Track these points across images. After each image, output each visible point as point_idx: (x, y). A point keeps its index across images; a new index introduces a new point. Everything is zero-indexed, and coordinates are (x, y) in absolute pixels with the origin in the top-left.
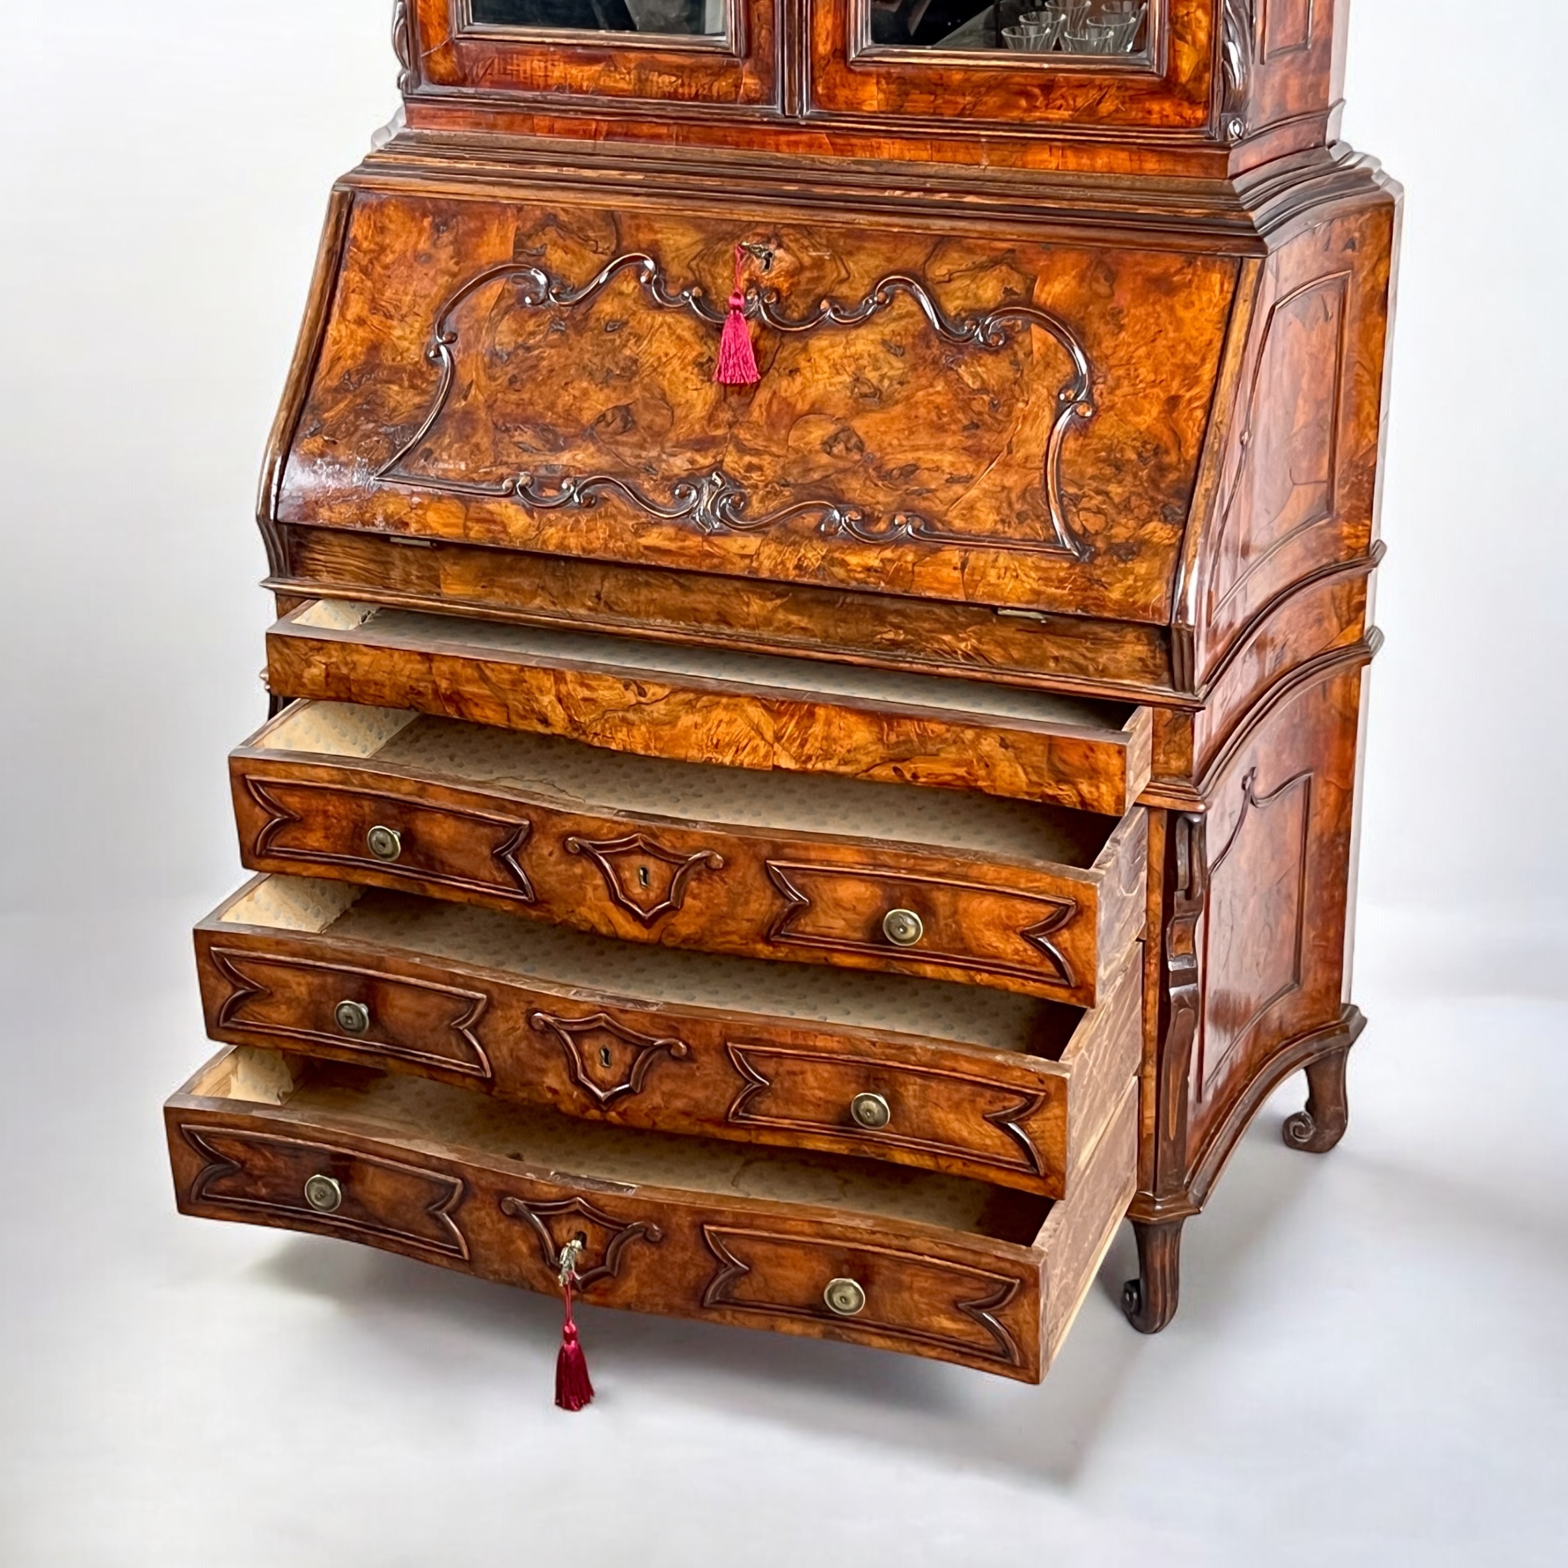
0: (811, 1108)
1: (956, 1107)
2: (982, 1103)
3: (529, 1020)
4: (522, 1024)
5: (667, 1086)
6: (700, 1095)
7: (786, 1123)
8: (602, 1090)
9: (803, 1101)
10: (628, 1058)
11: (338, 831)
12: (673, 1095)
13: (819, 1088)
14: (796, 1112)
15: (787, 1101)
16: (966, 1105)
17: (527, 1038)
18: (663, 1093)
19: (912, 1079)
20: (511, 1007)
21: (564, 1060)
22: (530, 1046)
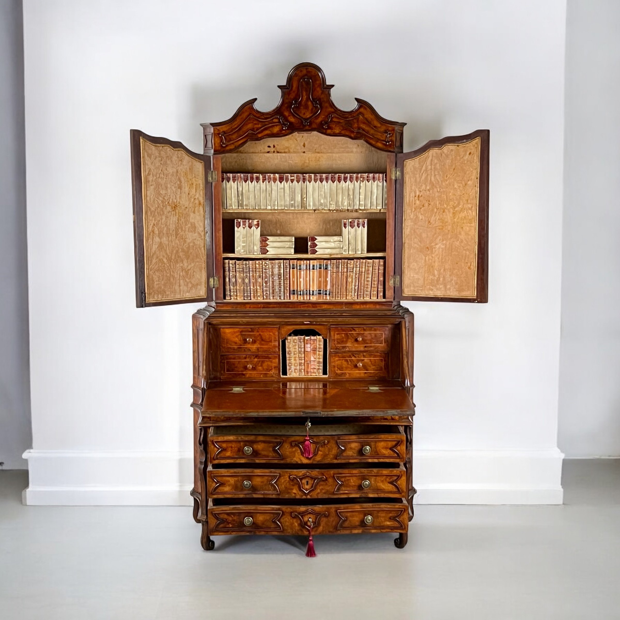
0: (351, 487)
1: (382, 481)
2: (388, 479)
3: (289, 478)
4: (288, 479)
5: (321, 487)
6: (328, 488)
7: (346, 492)
8: (306, 491)
9: (350, 486)
10: (312, 482)
11: (234, 451)
12: (322, 489)
13: (353, 483)
14: (348, 489)
15: (347, 487)
16: (384, 481)
17: (289, 482)
18: (320, 489)
19: (372, 477)
20: (285, 475)
21: (298, 485)
22: (290, 484)
